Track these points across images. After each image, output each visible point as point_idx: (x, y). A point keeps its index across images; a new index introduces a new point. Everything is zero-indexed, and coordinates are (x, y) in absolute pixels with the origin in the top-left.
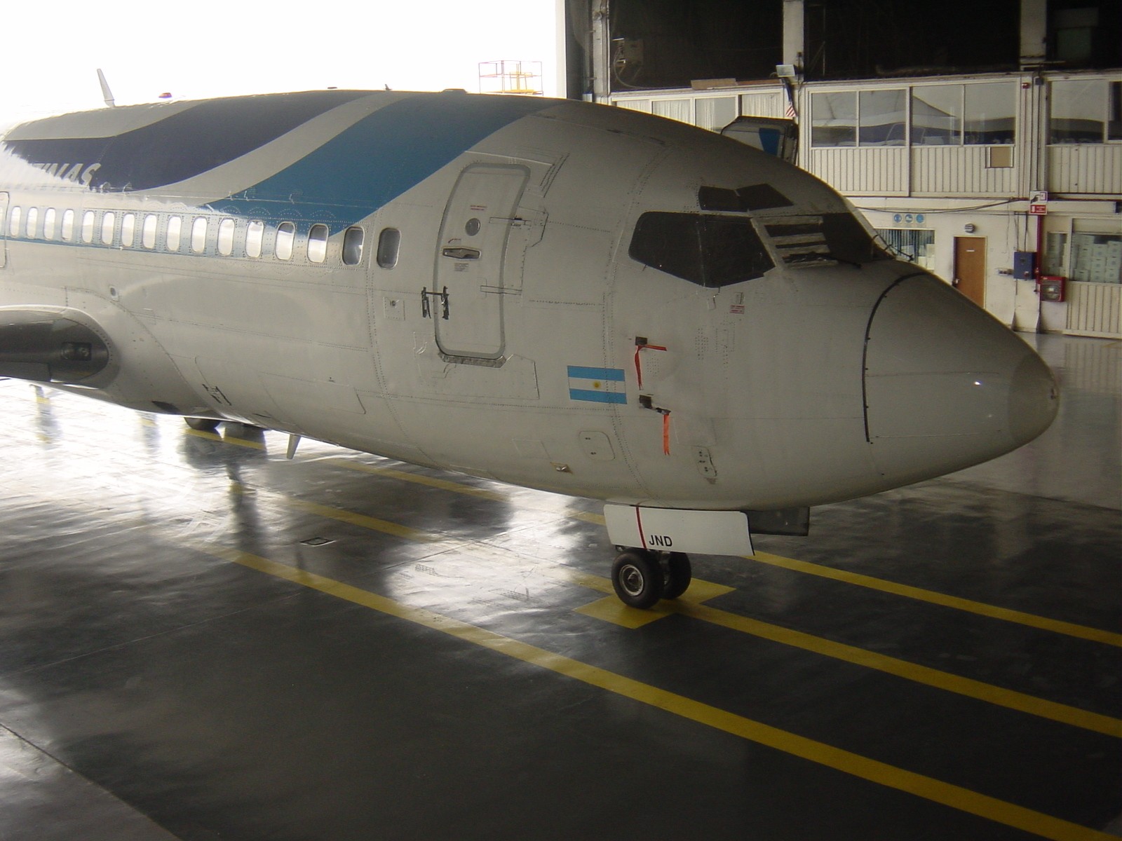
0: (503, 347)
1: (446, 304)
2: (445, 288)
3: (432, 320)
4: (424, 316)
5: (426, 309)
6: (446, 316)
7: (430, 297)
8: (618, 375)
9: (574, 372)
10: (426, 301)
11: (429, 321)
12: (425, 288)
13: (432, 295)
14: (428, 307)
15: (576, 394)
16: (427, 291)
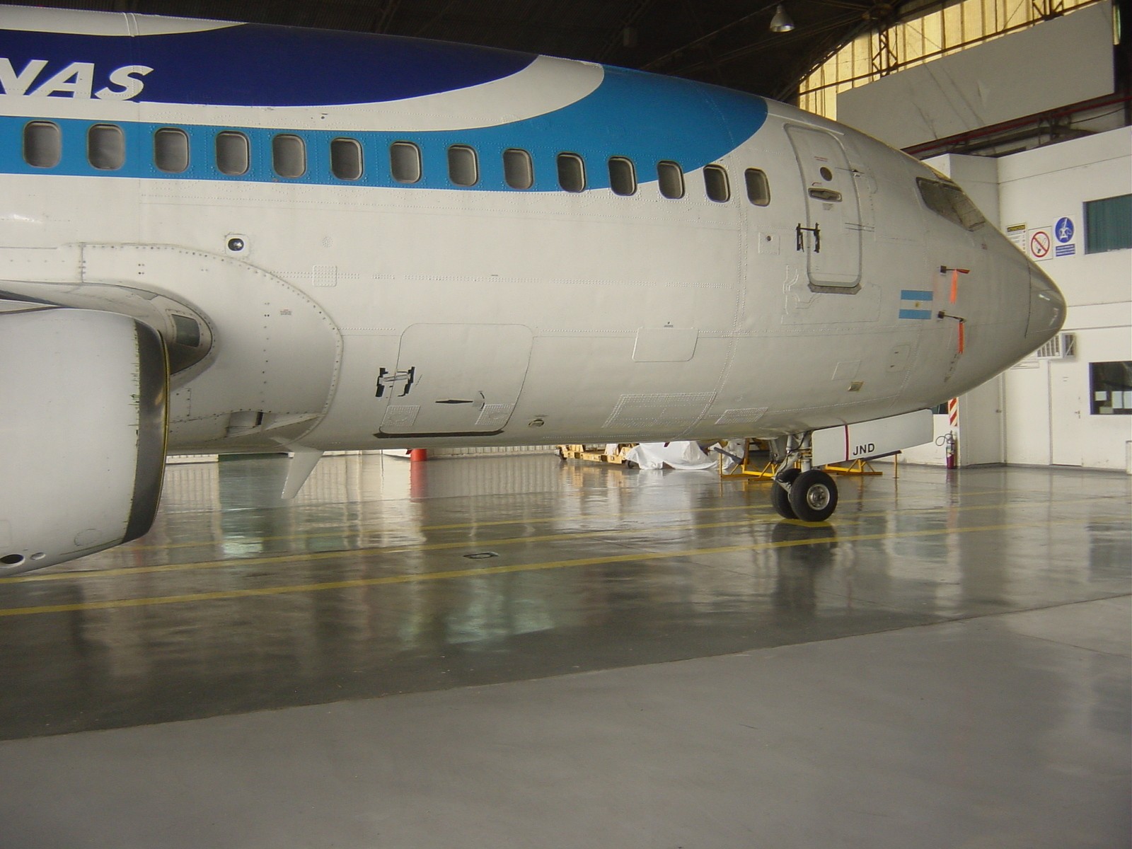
0: (860, 276)
1: (818, 239)
2: (817, 225)
3: (805, 253)
4: (798, 249)
5: (800, 243)
6: (817, 249)
7: (804, 232)
8: (928, 296)
9: (906, 295)
10: (800, 236)
11: (802, 254)
12: (799, 225)
13: (806, 231)
14: (802, 243)
15: (905, 314)
16: (801, 227)
